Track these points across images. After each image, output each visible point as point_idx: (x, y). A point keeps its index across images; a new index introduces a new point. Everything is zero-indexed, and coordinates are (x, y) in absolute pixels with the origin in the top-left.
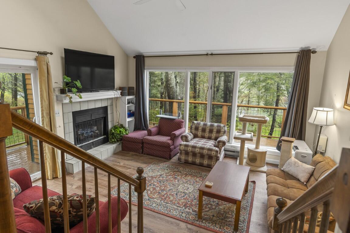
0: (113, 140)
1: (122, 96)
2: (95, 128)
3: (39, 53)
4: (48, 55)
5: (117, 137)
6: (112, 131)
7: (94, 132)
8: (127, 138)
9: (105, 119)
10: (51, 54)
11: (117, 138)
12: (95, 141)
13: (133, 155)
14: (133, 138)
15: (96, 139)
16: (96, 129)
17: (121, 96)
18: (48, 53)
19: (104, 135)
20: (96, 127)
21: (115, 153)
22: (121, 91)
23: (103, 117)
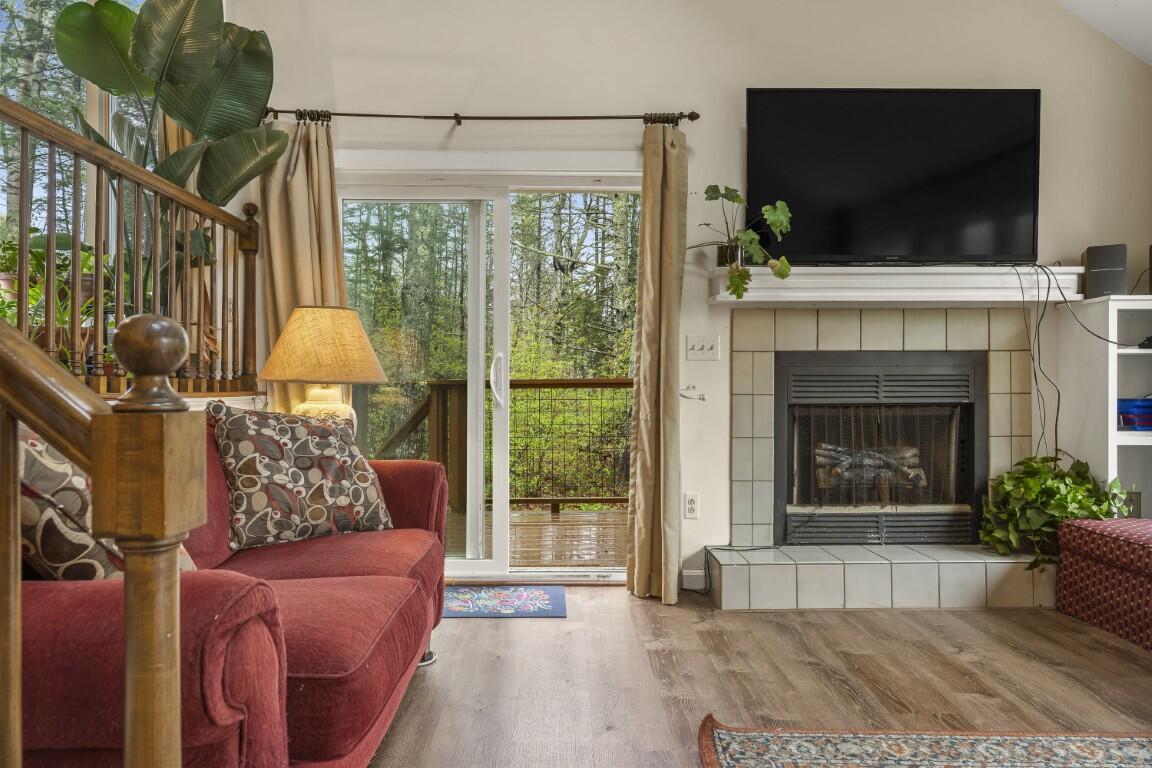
0: (998, 534)
1: (1085, 298)
2: (910, 454)
3: (649, 119)
4: (685, 125)
5: (1028, 521)
6: (1002, 483)
7: (896, 470)
8: (1082, 536)
9: (969, 418)
10: (693, 116)
11: (1022, 526)
12: (887, 515)
13: (1098, 646)
14: (1116, 539)
15: (902, 509)
16: (916, 461)
17: (1079, 297)
18: (682, 116)
19: (958, 501)
20: (914, 451)
21: (993, 608)
22: (1081, 270)
23: (954, 406)
